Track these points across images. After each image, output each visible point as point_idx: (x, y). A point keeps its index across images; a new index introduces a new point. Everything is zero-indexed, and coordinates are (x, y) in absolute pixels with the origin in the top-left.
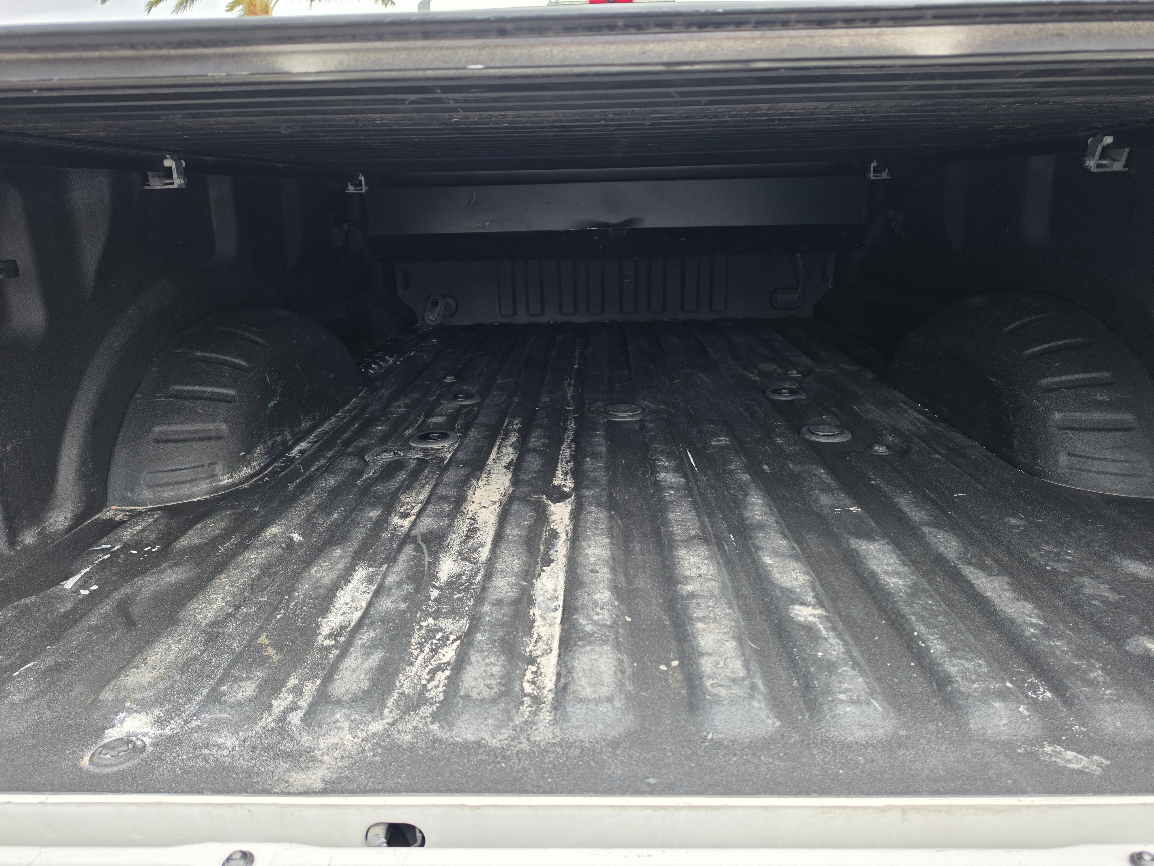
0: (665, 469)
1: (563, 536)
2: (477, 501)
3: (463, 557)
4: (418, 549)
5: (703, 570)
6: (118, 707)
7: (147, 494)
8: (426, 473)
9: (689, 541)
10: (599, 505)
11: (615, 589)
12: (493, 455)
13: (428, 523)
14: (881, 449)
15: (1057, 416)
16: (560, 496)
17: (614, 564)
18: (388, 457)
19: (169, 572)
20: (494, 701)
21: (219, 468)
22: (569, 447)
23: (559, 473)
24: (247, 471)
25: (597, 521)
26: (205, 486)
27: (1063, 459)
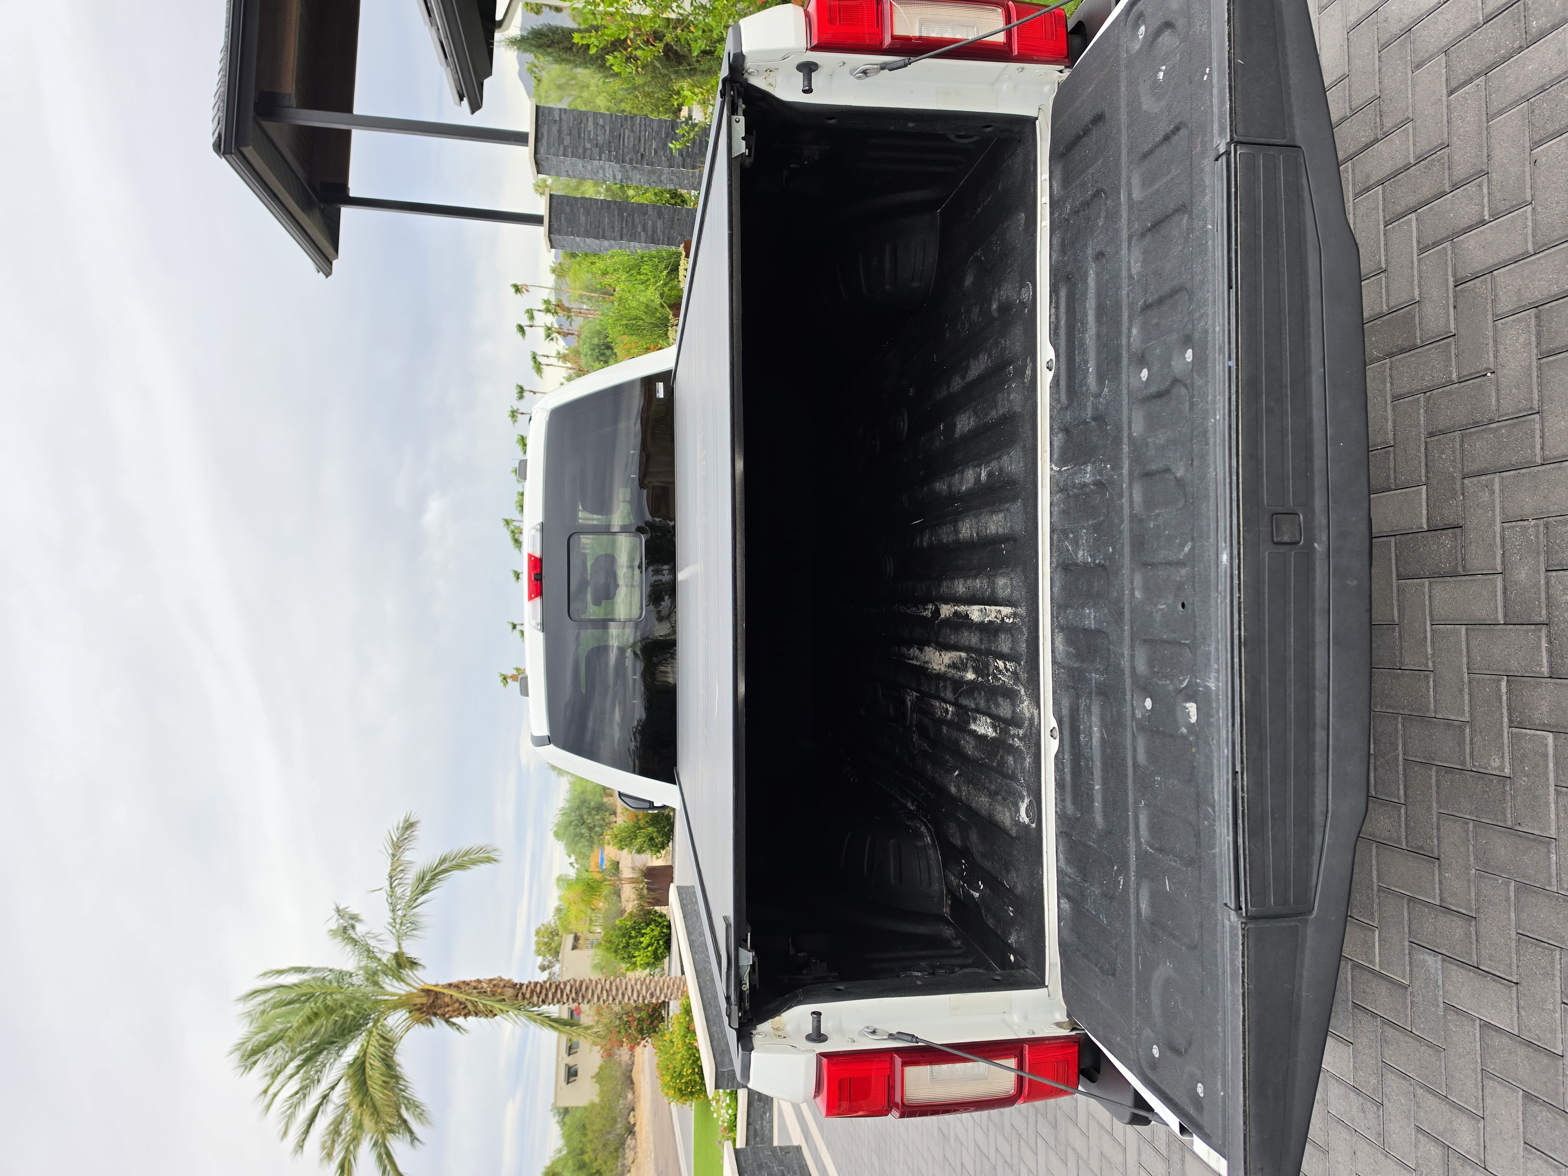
0: (921, 542)
1: (956, 608)
2: (940, 667)
3: (965, 669)
4: (960, 696)
5: (968, 526)
6: (1017, 823)
7: (936, 886)
8: (924, 707)
9: (957, 532)
10: (940, 586)
11: (976, 577)
12: (915, 662)
13: (949, 695)
14: (912, 392)
15: (888, 287)
16: (937, 612)
17: (966, 577)
18: (915, 737)
19: (971, 840)
20: (1012, 636)
21: (919, 844)
22: (909, 608)
23: (925, 614)
24: (923, 829)
25: (947, 587)
26: (931, 852)
27: (915, 284)
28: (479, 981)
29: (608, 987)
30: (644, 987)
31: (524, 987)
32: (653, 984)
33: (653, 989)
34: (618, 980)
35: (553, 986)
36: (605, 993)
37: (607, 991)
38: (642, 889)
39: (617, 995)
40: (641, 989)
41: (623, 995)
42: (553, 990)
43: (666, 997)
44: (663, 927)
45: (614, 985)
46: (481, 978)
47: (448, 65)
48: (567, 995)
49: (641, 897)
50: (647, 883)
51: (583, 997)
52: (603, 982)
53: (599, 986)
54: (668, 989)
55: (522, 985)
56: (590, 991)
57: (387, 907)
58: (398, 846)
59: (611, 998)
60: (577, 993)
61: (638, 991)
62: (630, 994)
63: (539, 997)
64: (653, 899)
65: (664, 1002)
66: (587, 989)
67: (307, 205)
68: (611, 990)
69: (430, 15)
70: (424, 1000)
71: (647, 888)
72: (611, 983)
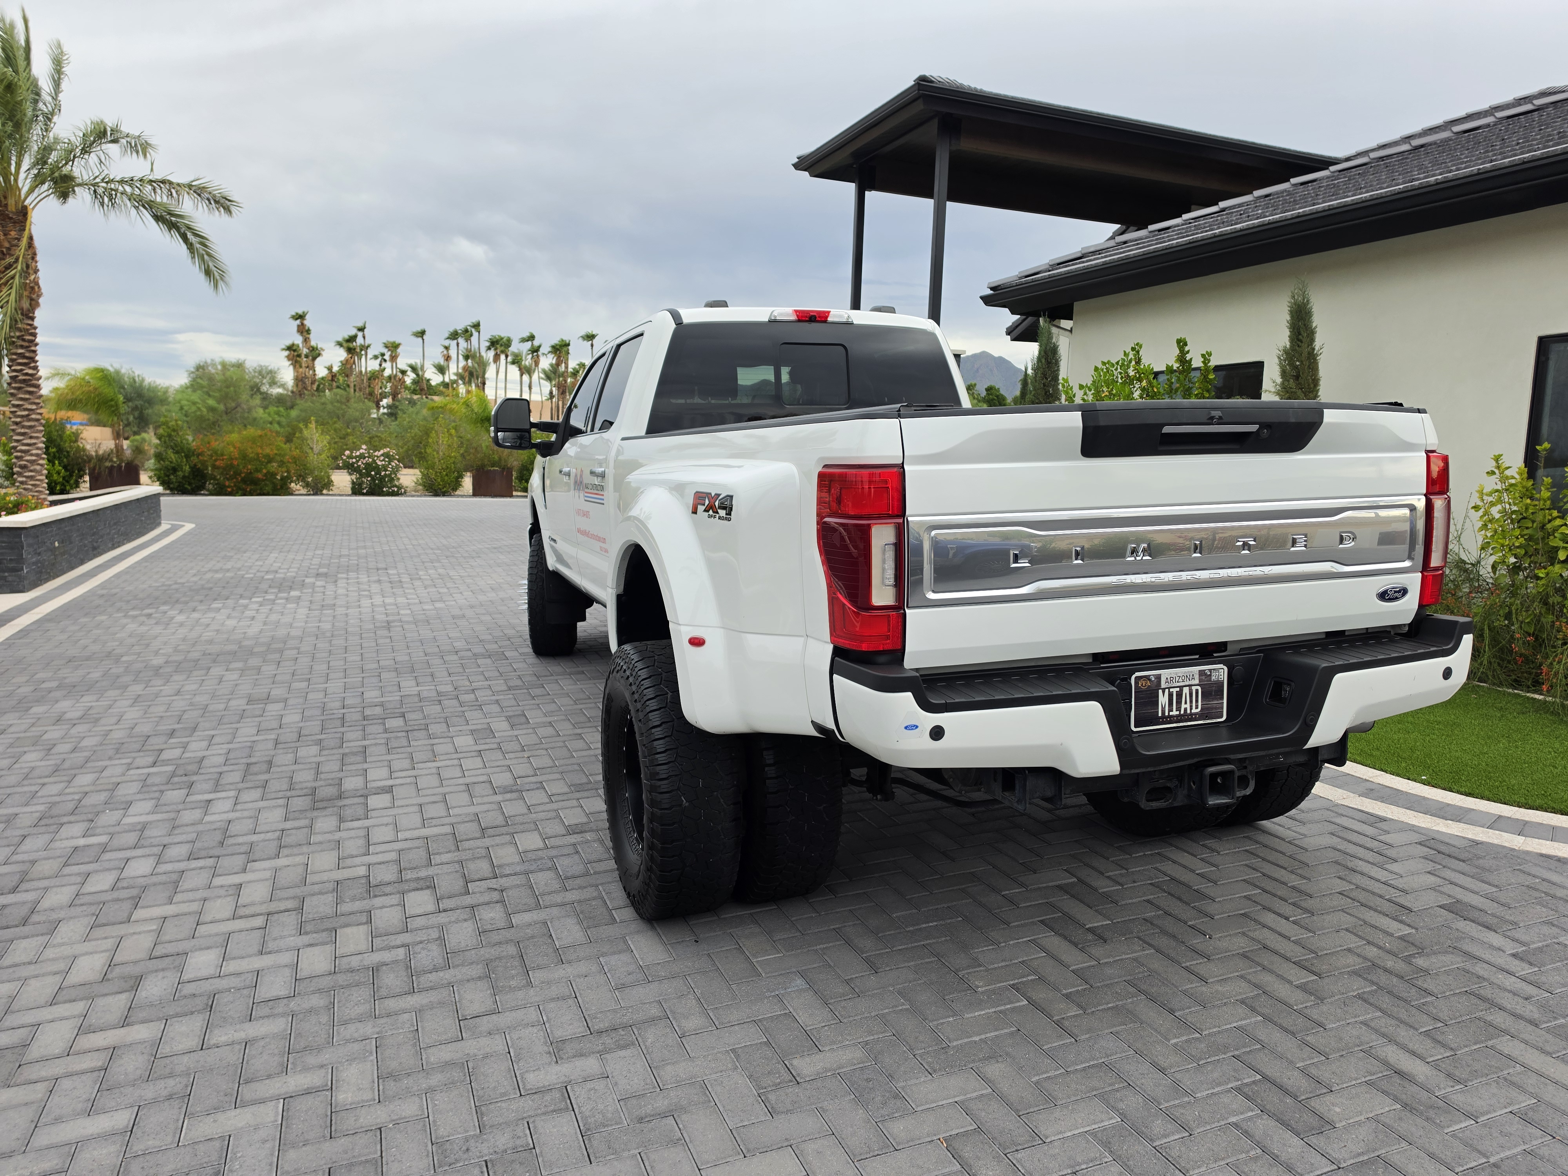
28: (36, 271)
29: (33, 416)
30: (34, 458)
31: (30, 322)
32: (38, 467)
33: (32, 468)
34: (42, 428)
35: (31, 355)
36: (26, 413)
37: (28, 415)
38: (111, 461)
39: (23, 427)
40: (32, 455)
41: (23, 434)
42: (27, 354)
43: (22, 483)
44: (63, 484)
45: (36, 423)
46: (40, 274)
47: (1021, 278)
48: (21, 370)
49: (101, 459)
50: (120, 466)
51: (19, 389)
52: (38, 411)
53: (34, 407)
54: (32, 485)
55: (33, 319)
56: (27, 396)
57: (127, 175)
58: (199, 191)
59: (18, 420)
60: (24, 381)
61: (28, 451)
62: (25, 441)
63: (18, 337)
64: (99, 474)
65: (15, 480)
66: (30, 393)
67: (857, 155)
68: (30, 420)
69: (1059, 264)
70: (12, 207)
71: (112, 466)
72: (38, 420)
